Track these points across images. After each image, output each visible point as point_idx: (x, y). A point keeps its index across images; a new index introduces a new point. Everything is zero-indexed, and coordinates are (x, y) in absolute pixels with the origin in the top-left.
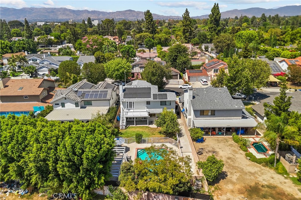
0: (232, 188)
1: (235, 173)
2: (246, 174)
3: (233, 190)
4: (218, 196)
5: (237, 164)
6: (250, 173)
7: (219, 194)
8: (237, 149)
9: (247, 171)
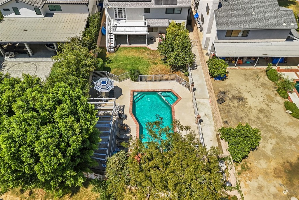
0: (266, 168)
1: (270, 139)
2: (285, 140)
3: (267, 170)
4: (246, 182)
5: (273, 122)
6: (290, 138)
7: (247, 178)
8: (272, 92)
9: (286, 135)
